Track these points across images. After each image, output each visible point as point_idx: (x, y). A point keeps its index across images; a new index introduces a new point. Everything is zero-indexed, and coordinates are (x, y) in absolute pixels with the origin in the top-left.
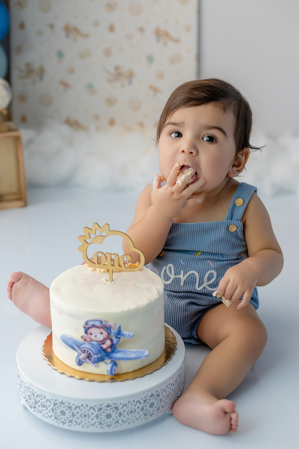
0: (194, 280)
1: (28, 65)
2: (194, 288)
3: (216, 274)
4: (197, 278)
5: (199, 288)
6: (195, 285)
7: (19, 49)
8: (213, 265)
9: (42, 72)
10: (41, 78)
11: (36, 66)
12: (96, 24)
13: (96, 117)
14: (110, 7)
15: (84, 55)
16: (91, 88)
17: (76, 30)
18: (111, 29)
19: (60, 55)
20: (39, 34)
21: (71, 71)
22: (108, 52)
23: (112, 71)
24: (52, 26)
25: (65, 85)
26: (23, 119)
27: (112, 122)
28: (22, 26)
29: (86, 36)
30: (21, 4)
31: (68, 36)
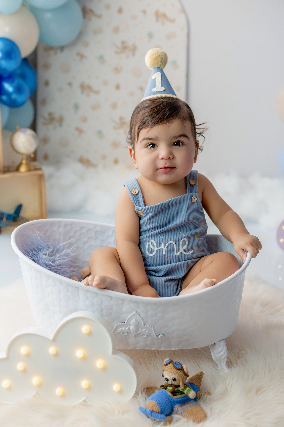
0: (173, 248)
1: (50, 114)
2: (174, 254)
3: (187, 241)
4: (174, 246)
5: (177, 253)
6: (174, 252)
7: (44, 102)
8: (184, 235)
9: (61, 120)
10: (61, 125)
11: (57, 115)
12: (106, 83)
13: (104, 157)
14: (117, 70)
15: (95, 107)
16: (100, 134)
17: (89, 88)
18: (118, 87)
19: (76, 107)
20: (60, 90)
21: (85, 120)
22: (114, 106)
23: (118, 120)
24: (70, 84)
25: (80, 131)
26: (46, 157)
27: (116, 162)
28: (47, 84)
29: (97, 92)
30: (47, 67)
31: (82, 92)
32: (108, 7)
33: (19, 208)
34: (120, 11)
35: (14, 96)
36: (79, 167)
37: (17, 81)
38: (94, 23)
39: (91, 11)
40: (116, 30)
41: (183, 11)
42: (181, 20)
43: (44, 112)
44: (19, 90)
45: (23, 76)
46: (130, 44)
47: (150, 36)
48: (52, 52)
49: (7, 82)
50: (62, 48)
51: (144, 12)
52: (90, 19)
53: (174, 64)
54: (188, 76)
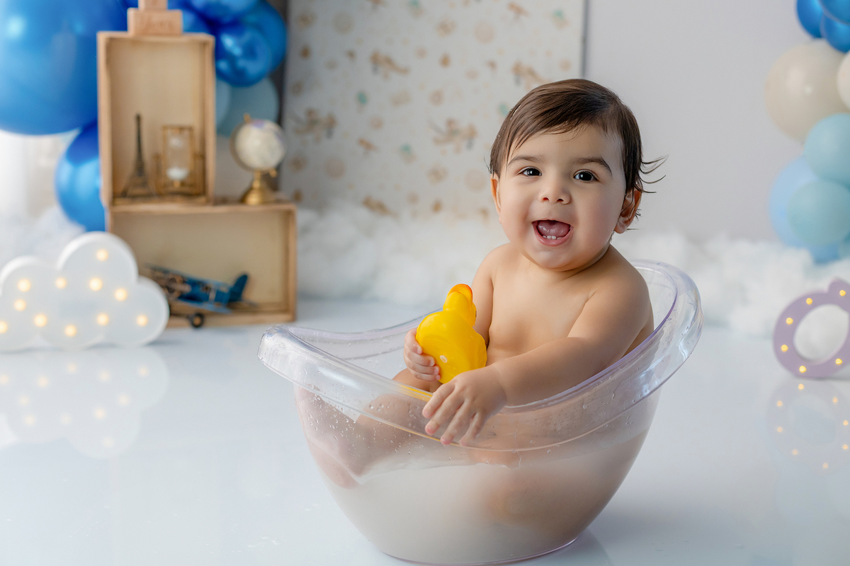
1: (310, 112)
7: (299, 88)
9: (331, 124)
10: (330, 134)
11: (323, 115)
12: (421, 53)
13: (413, 199)
14: (445, 28)
15: (400, 100)
16: (407, 151)
17: (389, 61)
18: (445, 61)
19: (362, 99)
20: (332, 65)
21: (377, 124)
22: (437, 98)
23: (443, 126)
24: (351, 55)
25: (367, 146)
26: (297, 197)
27: (437, 207)
28: (306, 53)
29: (405, 71)
30: (306, 20)
31: (375, 70)
33: (242, 281)
35: (241, 63)
36: (363, 214)
37: (248, 36)
43: (297, 107)
44: (250, 52)
45: (258, 27)
49: (229, 34)
53: (559, 17)
54: (585, 40)
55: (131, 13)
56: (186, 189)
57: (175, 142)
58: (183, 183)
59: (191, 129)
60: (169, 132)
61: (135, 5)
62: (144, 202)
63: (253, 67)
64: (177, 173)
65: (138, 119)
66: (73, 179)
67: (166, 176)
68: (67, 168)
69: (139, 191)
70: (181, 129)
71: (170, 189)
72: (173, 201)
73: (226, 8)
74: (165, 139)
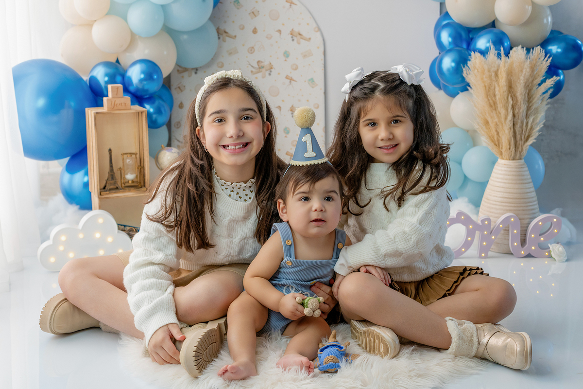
7: (179, 125)
28: (181, 106)
30: (180, 89)
32: (242, 28)
34: (255, 31)
35: (154, 117)
37: (157, 103)
38: (229, 44)
39: (225, 32)
40: (252, 50)
41: (319, 29)
42: (317, 38)
43: (178, 135)
44: (159, 111)
45: (160, 98)
46: (266, 63)
47: (286, 55)
48: (186, 74)
49: (148, 103)
50: (196, 70)
51: (279, 31)
52: (224, 41)
53: (312, 81)
54: (325, 93)
55: (105, 99)
56: (135, 184)
57: (129, 161)
58: (133, 182)
59: (136, 154)
60: (125, 156)
61: (107, 96)
62: (115, 193)
63: (161, 119)
64: (130, 177)
65: (110, 150)
66: (71, 181)
67: (125, 178)
68: (67, 176)
69: (112, 187)
70: (131, 154)
71: (127, 184)
72: (129, 191)
73: (147, 91)
74: (123, 159)
